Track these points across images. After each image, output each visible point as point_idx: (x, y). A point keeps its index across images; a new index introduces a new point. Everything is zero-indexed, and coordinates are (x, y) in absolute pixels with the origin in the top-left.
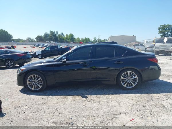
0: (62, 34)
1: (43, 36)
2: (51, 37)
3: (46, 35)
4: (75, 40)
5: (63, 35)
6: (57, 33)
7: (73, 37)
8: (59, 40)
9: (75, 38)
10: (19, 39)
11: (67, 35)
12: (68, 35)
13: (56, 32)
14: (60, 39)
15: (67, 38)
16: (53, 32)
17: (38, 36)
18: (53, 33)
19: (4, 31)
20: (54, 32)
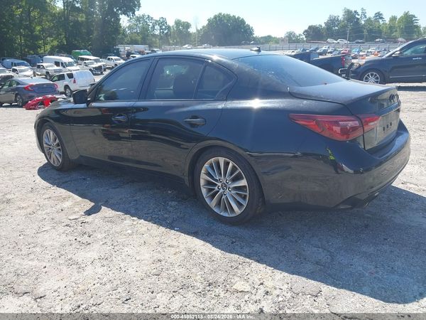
0: (379, 16)
1: (323, 25)
2: (345, 27)
3: (332, 21)
4: (419, 31)
5: (381, 18)
6: (364, 14)
7: (412, 22)
8: (365, 33)
9: (417, 27)
10: (269, 37)
11: (393, 19)
12: (398, 17)
13: (360, 13)
14: (370, 31)
15: (391, 27)
16: (351, 12)
17: (310, 27)
18: (351, 16)
19: (239, 18)
20: (355, 12)
